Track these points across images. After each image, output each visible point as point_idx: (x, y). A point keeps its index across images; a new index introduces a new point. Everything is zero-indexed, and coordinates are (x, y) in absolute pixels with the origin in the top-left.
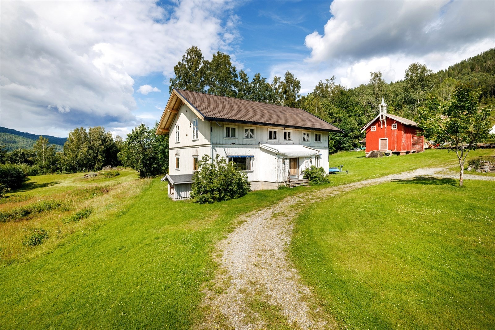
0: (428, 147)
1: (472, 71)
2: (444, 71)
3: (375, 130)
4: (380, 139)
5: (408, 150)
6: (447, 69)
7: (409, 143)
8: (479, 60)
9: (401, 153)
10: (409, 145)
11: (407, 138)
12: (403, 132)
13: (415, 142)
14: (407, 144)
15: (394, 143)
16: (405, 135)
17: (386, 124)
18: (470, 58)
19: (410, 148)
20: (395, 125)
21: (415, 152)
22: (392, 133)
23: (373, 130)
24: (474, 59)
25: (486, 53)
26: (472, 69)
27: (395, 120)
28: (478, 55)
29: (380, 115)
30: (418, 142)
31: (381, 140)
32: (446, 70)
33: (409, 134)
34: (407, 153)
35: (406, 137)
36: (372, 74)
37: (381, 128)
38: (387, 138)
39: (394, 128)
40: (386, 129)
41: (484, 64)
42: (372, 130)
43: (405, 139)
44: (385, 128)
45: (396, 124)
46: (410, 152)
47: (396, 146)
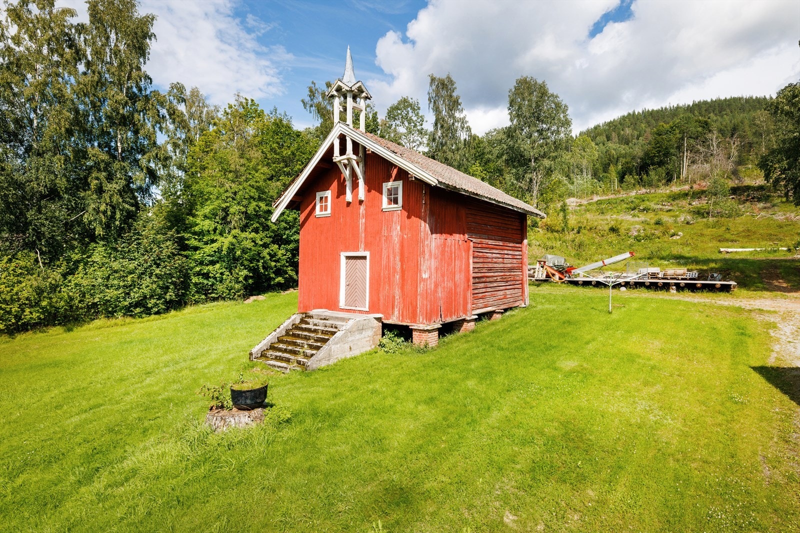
0: (544, 277)
1: (608, 141)
2: (575, 138)
3: (329, 211)
4: (343, 255)
5: (450, 312)
6: (578, 135)
7: (460, 277)
8: (616, 126)
9: (415, 335)
10: (460, 290)
11: (445, 257)
12: (425, 227)
13: (490, 270)
14: (450, 284)
15: (390, 283)
16: (434, 241)
17: (361, 182)
18: (605, 122)
19: (465, 304)
20: (396, 189)
21: (489, 315)
22: (384, 228)
23: (321, 210)
24: (610, 124)
25: (624, 118)
26: (609, 138)
27: (396, 166)
28: (614, 120)
29: (333, 138)
30: (503, 270)
31: (348, 258)
32: (576, 136)
33: (457, 237)
34: (447, 329)
35: (443, 252)
36: (433, 80)
37: (349, 204)
38: (367, 254)
39: (393, 206)
40: (362, 208)
41: (622, 132)
42: (318, 212)
43: (433, 263)
44: (361, 202)
45: (399, 184)
46: (464, 320)
47: (397, 293)
